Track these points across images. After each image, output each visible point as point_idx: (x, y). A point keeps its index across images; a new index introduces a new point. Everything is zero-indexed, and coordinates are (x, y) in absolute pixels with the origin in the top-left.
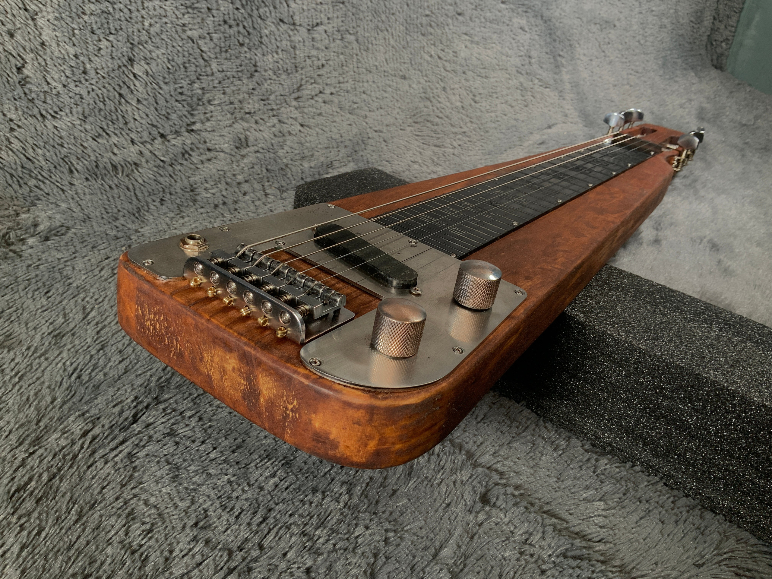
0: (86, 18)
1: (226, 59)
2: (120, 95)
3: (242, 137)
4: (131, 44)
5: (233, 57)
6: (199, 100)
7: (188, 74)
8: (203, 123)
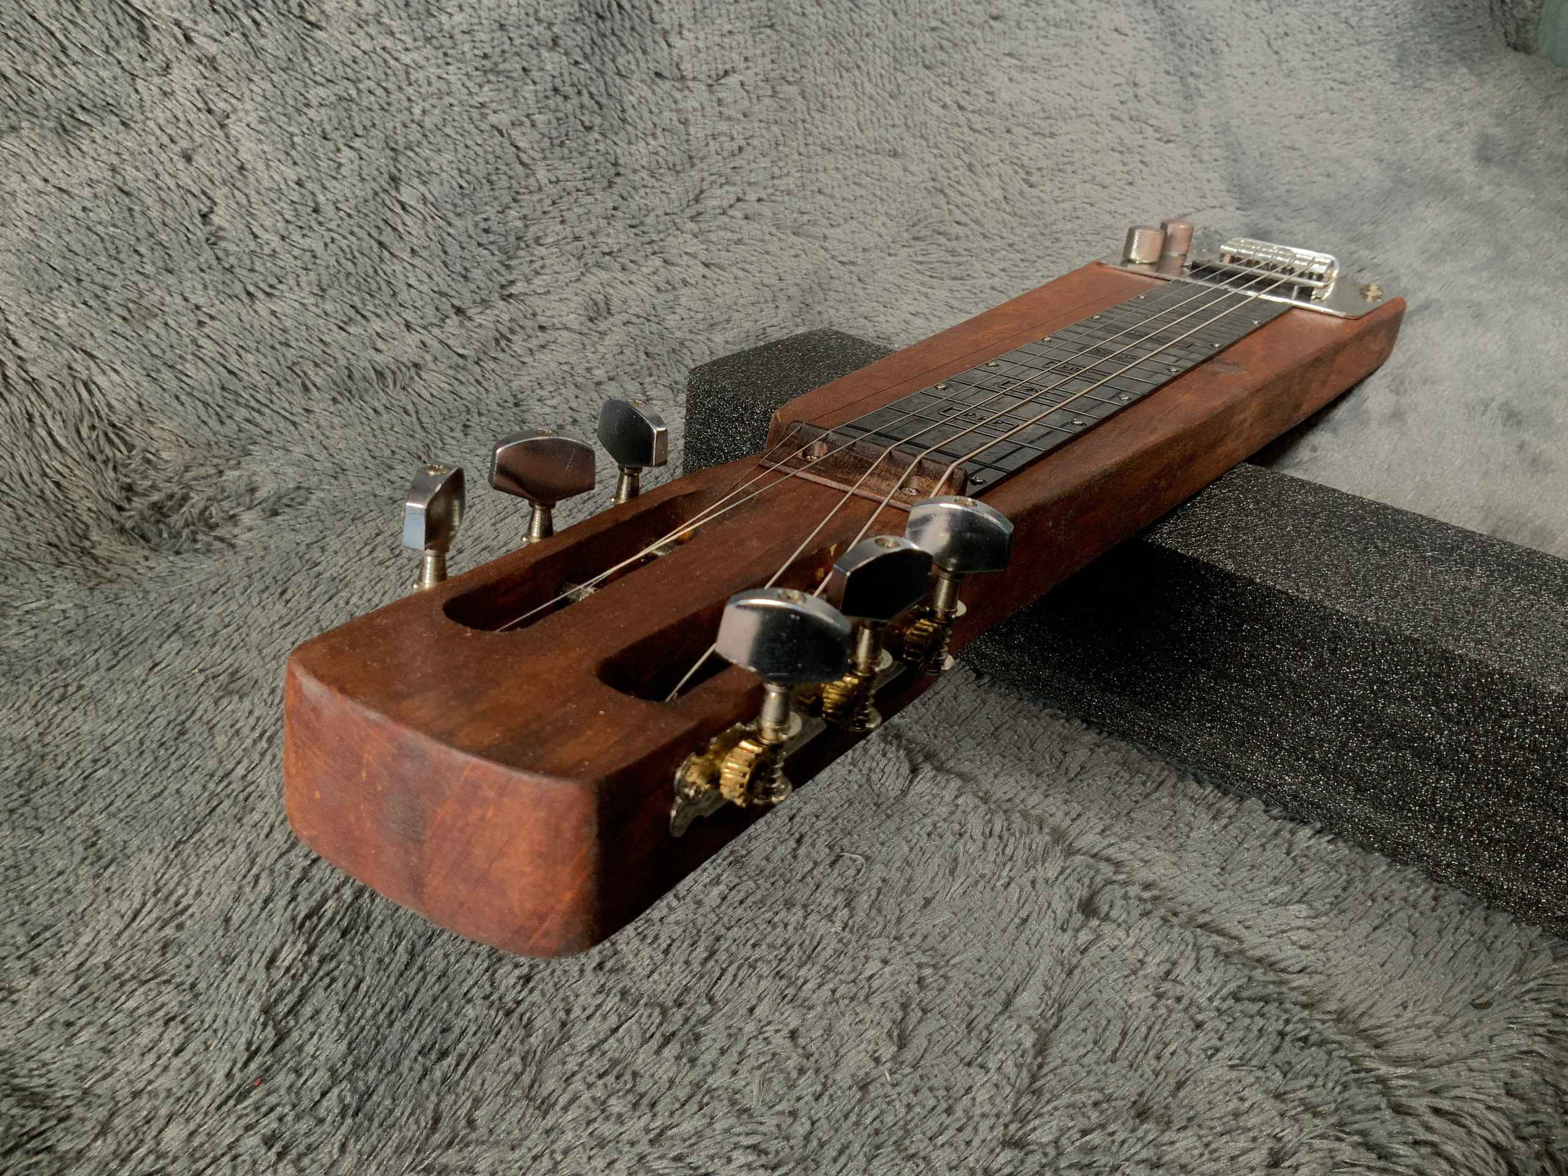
0: (312, 113)
1: (563, 158)
2: (381, 244)
3: (599, 298)
4: (393, 150)
5: (575, 154)
6: (519, 238)
7: (497, 194)
8: (528, 281)
